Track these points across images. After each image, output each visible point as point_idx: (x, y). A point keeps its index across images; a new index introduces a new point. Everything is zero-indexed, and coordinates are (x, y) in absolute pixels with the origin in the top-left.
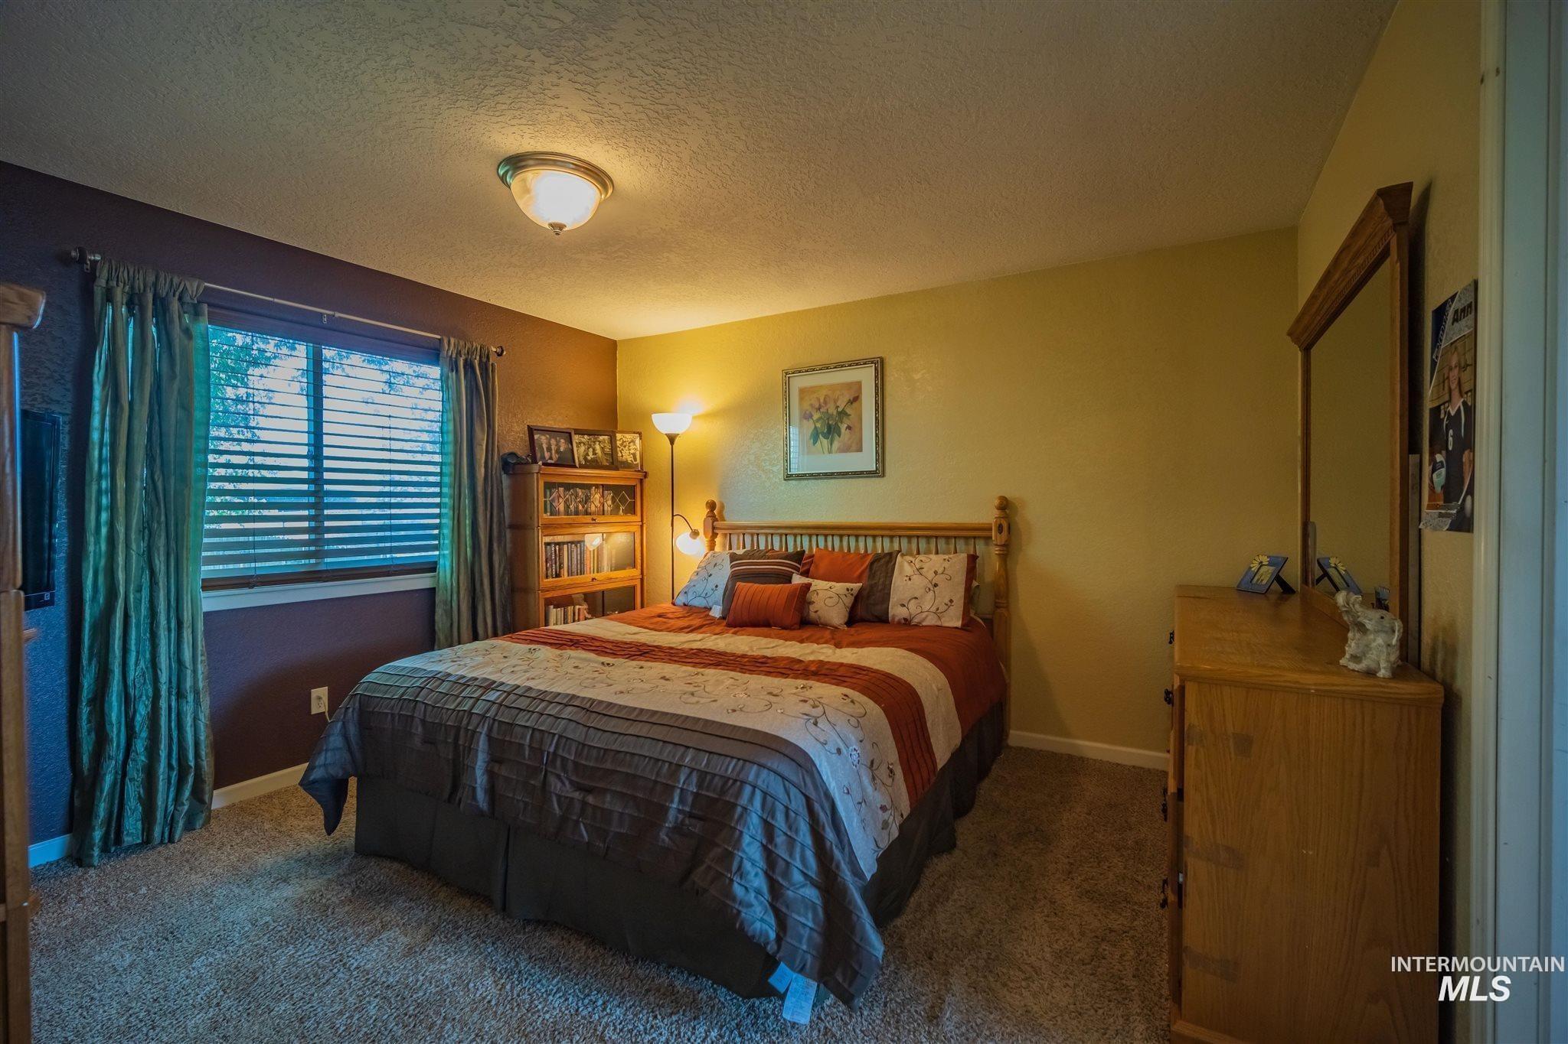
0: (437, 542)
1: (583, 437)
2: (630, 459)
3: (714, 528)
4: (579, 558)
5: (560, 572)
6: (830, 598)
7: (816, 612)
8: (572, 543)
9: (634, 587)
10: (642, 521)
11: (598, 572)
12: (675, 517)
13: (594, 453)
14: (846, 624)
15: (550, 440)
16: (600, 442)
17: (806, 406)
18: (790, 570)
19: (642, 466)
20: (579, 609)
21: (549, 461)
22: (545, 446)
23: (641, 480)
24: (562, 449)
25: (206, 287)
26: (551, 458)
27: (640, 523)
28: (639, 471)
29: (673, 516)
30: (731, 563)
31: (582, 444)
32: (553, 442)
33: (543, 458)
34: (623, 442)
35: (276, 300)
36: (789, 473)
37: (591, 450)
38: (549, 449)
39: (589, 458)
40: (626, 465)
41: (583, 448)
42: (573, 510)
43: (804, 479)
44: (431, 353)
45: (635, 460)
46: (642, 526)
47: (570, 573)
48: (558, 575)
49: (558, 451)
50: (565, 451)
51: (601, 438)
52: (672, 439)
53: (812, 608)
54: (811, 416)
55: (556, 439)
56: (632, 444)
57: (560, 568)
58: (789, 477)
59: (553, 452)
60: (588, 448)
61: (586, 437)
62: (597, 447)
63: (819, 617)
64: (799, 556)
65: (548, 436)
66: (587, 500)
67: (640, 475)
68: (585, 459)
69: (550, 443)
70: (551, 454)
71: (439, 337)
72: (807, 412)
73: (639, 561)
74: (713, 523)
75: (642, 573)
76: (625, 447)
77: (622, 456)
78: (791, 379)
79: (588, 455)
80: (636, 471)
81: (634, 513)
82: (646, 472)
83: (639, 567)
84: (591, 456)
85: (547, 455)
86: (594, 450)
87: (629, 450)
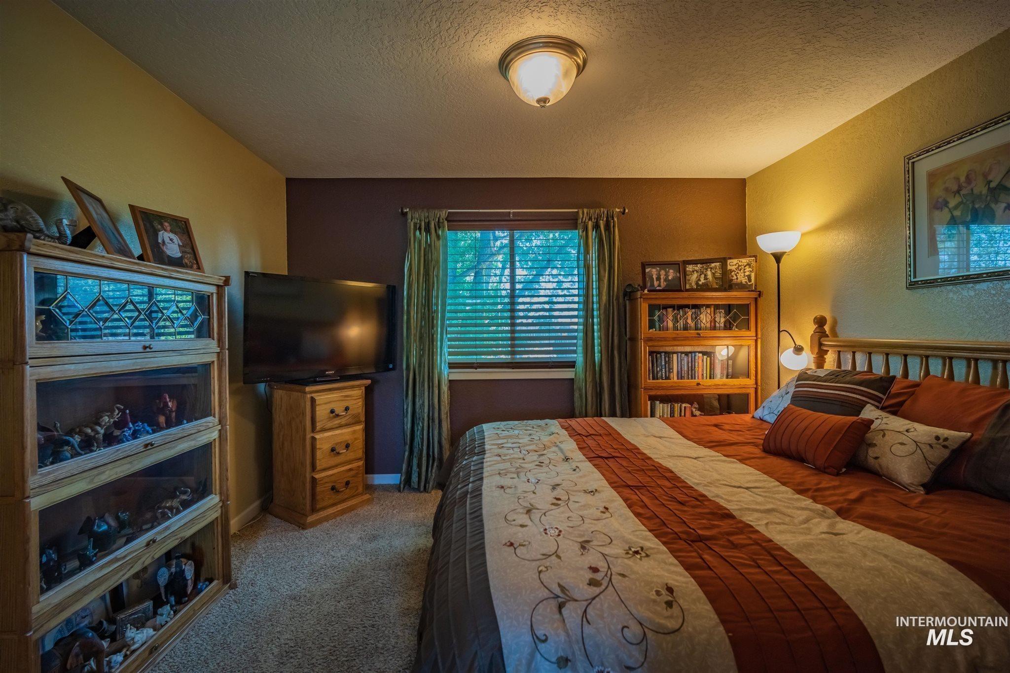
0: (575, 348)
1: (697, 266)
2: (744, 280)
3: (820, 345)
4: (690, 365)
5: (669, 376)
6: (902, 444)
7: (876, 458)
8: (682, 353)
9: (747, 395)
10: (756, 336)
11: (710, 378)
12: (781, 334)
13: (706, 278)
14: (924, 485)
15: (660, 271)
16: (711, 268)
17: (938, 192)
18: (864, 399)
19: (756, 286)
20: (685, 407)
21: (658, 288)
22: (655, 277)
23: (756, 299)
24: (670, 278)
25: (449, 212)
26: (659, 286)
27: (755, 338)
28: (752, 291)
29: (779, 332)
30: (796, 382)
31: (695, 272)
32: (663, 272)
33: (652, 285)
34: (739, 266)
35: (480, 211)
36: (913, 280)
37: (703, 276)
38: (658, 279)
39: (700, 283)
40: (741, 287)
41: (695, 275)
42: (682, 326)
43: (934, 286)
44: (570, 222)
45: (750, 280)
46: (756, 341)
47: (680, 376)
48: (668, 378)
49: (666, 280)
50: (673, 279)
51: (713, 265)
52: (778, 257)
53: (872, 452)
54: (946, 203)
55: (666, 271)
56: (747, 267)
57: (670, 372)
58: (912, 285)
59: (662, 280)
60: (701, 275)
61: (699, 265)
62: (709, 273)
63: (880, 466)
64: (885, 382)
65: (658, 269)
66: (696, 318)
67: (754, 295)
68: (697, 284)
69: (659, 273)
70: (660, 282)
71: (576, 210)
72: (940, 200)
73: (753, 372)
74: (819, 339)
75: (756, 383)
76: (740, 270)
77: (737, 279)
78: (916, 164)
79: (699, 280)
80: (749, 291)
81: (748, 329)
82: (760, 292)
83: (753, 377)
84: (702, 281)
85: (656, 283)
86: (705, 276)
87: (744, 272)
